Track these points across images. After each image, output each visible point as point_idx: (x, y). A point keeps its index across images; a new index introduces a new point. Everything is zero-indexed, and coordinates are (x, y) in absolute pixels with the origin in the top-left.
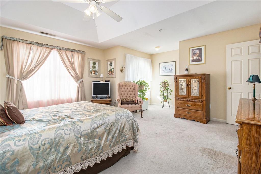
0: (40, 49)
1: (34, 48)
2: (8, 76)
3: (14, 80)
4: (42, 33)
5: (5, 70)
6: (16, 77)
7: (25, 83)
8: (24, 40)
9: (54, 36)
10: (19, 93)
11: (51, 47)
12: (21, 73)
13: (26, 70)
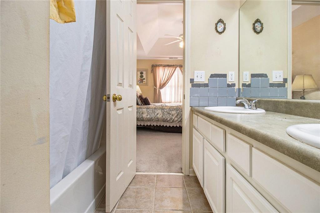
0: (169, 68)
1: (166, 68)
2: (154, 87)
3: (157, 89)
4: (170, 58)
5: (153, 84)
6: (158, 87)
7: (162, 91)
8: (162, 65)
9: (177, 58)
10: (159, 97)
11: (176, 66)
12: (160, 85)
13: (162, 83)
